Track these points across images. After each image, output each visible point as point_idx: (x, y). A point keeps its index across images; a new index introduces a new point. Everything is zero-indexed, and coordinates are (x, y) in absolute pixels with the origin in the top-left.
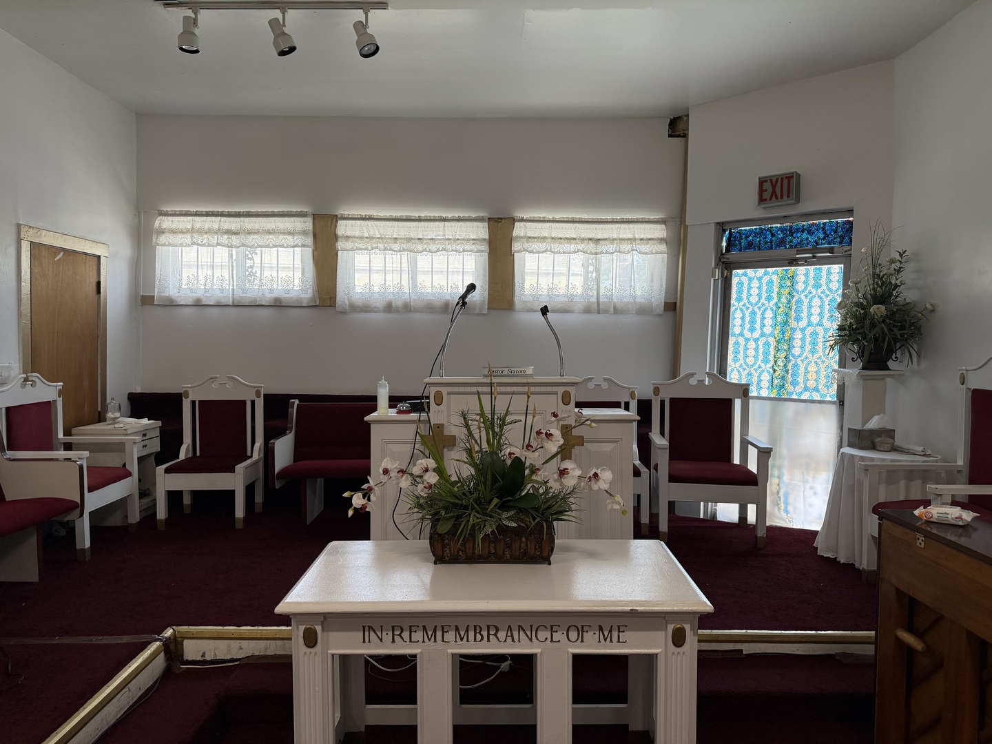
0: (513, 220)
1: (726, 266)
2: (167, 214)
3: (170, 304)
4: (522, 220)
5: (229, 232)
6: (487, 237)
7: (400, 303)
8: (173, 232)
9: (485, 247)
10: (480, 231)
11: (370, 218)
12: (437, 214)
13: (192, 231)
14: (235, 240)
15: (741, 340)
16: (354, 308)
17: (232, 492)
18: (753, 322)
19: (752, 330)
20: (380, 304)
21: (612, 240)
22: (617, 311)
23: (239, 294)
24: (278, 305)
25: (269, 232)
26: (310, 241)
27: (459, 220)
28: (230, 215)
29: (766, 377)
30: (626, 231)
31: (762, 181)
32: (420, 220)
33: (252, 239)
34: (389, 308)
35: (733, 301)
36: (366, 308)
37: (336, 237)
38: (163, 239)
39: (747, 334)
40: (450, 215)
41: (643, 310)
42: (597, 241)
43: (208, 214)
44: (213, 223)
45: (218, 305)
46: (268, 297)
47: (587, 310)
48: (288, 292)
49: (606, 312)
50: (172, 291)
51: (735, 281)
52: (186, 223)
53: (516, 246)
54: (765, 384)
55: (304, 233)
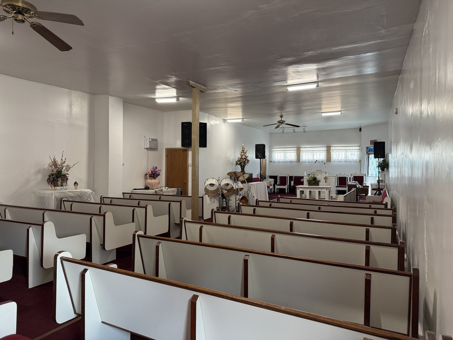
0: (331, 147)
1: (369, 154)
2: (274, 148)
3: (274, 162)
4: (332, 147)
5: (283, 151)
6: (326, 149)
7: (311, 161)
8: (275, 151)
9: (326, 151)
10: (325, 149)
11: (306, 147)
12: (317, 146)
13: (278, 151)
14: (284, 152)
15: (371, 167)
16: (303, 162)
17: (285, 189)
18: (372, 164)
19: (372, 165)
20: (307, 161)
21: (349, 150)
22: (350, 162)
23: (285, 160)
24: (291, 162)
25: (290, 150)
26: (296, 151)
27: (321, 147)
28: (284, 148)
29: (374, 173)
30: (351, 148)
31: (371, 141)
32: (314, 147)
33: (287, 152)
34: (309, 162)
35: (370, 160)
36: (305, 162)
37: (300, 151)
38: (273, 152)
39: (372, 166)
40: (320, 146)
41: (355, 162)
42: (346, 150)
43: (280, 148)
44: (281, 149)
45: (281, 162)
46: (289, 161)
47: (345, 162)
48: (292, 160)
49: (348, 162)
50: (275, 160)
51: (370, 157)
52: (277, 149)
53: (331, 151)
54: (374, 174)
55: (295, 150)
